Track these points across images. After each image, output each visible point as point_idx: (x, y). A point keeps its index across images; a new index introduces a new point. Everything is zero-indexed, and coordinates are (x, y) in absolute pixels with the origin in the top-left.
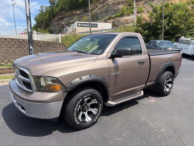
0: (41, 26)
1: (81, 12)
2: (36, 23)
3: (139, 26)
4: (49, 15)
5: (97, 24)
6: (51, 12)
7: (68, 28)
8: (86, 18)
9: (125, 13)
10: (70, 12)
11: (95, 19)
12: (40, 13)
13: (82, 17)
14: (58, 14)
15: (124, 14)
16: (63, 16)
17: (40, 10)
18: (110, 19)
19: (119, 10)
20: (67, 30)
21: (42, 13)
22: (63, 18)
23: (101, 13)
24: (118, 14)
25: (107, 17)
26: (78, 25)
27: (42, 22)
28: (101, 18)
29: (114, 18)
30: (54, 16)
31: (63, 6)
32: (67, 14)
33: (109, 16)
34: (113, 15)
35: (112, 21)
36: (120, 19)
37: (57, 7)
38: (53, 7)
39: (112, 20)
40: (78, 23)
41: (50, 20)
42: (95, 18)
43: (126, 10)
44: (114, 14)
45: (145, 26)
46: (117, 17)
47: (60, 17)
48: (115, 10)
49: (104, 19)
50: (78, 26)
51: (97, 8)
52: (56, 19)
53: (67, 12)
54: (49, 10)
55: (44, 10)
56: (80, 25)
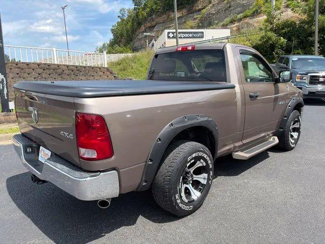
0: (120, 41)
1: (184, 14)
2: (112, 37)
3: (271, 30)
4: (133, 23)
5: (203, 33)
6: (135, 18)
7: (154, 42)
8: (191, 23)
9: (262, 9)
10: (164, 16)
11: (206, 25)
12: (119, 20)
13: (184, 22)
14: (145, 19)
15: (259, 11)
16: (154, 23)
17: (119, 17)
18: (232, 22)
19: (249, 5)
20: (153, 45)
21: (123, 20)
22: (154, 27)
23: (218, 12)
24: (249, 12)
25: (228, 19)
26: (169, 35)
27: (122, 35)
28: (216, 22)
29: (240, 20)
30: (140, 24)
31: (154, 7)
32: (160, 19)
33: (232, 16)
34: (238, 14)
35: (237, 26)
36: (251, 21)
37: (144, 9)
38: (139, 9)
39: (237, 24)
40: (169, 33)
41: (134, 31)
42: (207, 23)
43: (264, 4)
44: (241, 12)
45: (283, 29)
46: (245, 17)
47: (148, 25)
48: (243, 6)
49: (221, 24)
50: (169, 37)
51: (210, 5)
52: (143, 28)
53: (159, 16)
54: (133, 15)
55: (126, 15)
56: (173, 35)
